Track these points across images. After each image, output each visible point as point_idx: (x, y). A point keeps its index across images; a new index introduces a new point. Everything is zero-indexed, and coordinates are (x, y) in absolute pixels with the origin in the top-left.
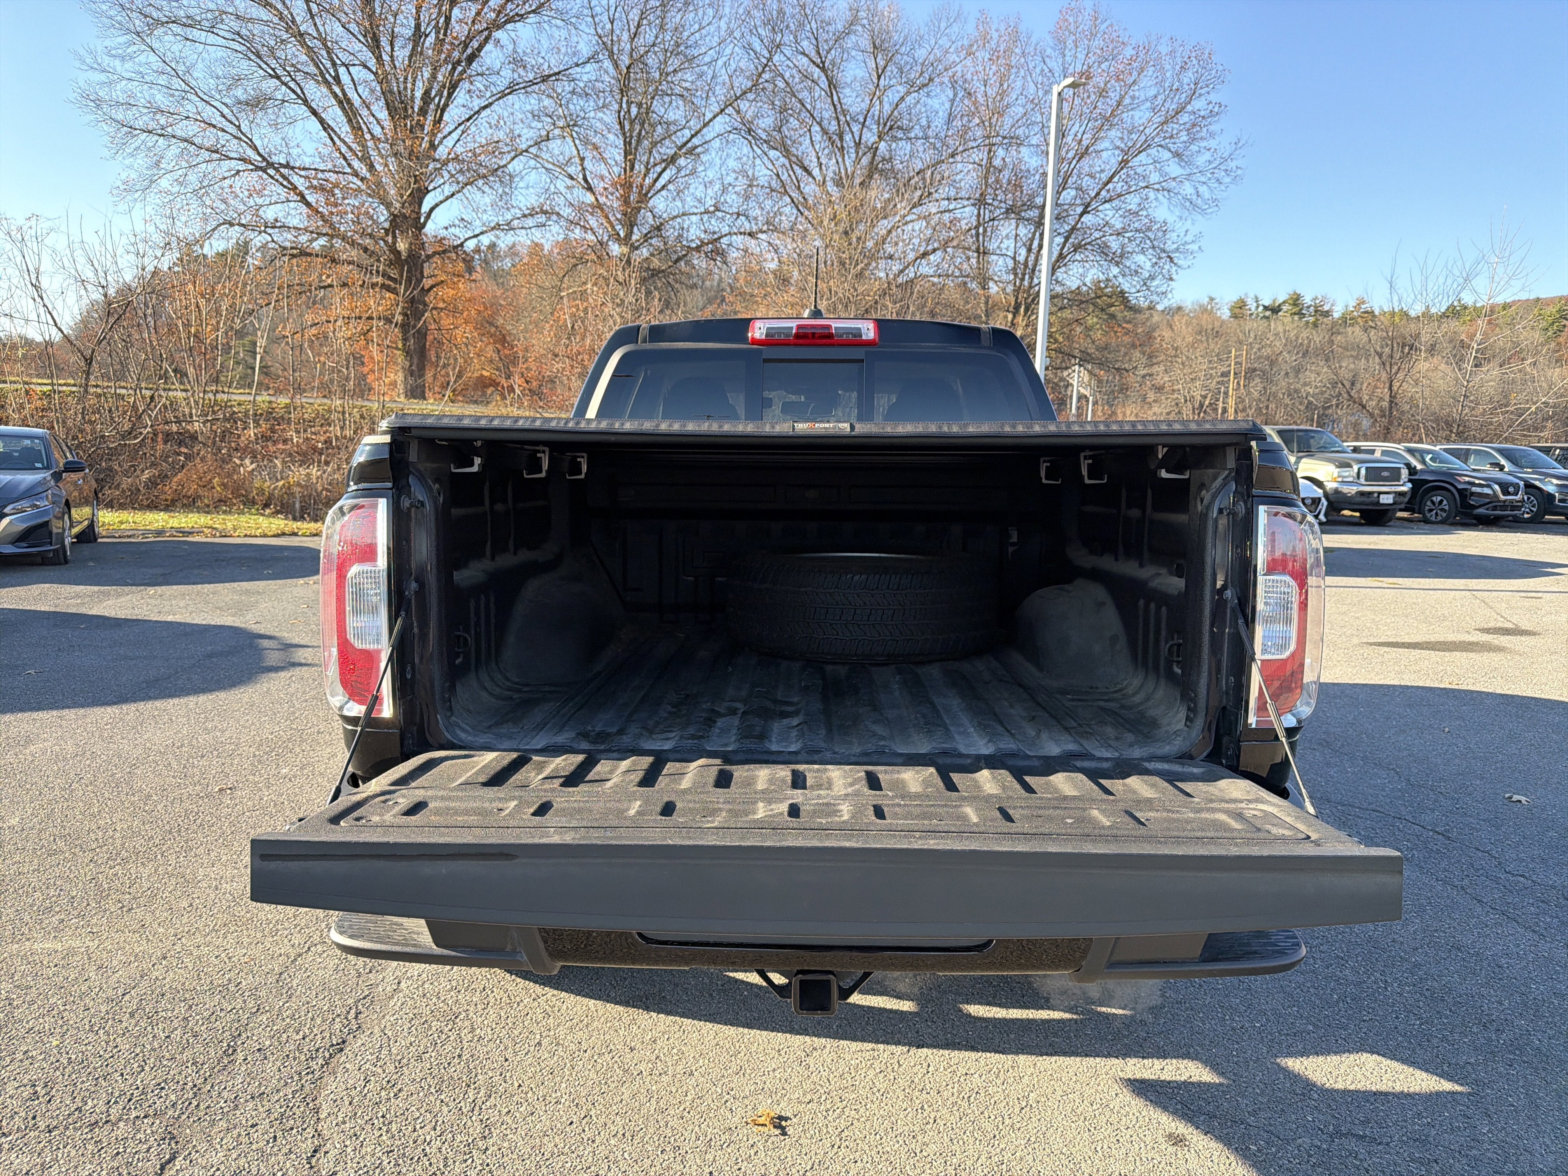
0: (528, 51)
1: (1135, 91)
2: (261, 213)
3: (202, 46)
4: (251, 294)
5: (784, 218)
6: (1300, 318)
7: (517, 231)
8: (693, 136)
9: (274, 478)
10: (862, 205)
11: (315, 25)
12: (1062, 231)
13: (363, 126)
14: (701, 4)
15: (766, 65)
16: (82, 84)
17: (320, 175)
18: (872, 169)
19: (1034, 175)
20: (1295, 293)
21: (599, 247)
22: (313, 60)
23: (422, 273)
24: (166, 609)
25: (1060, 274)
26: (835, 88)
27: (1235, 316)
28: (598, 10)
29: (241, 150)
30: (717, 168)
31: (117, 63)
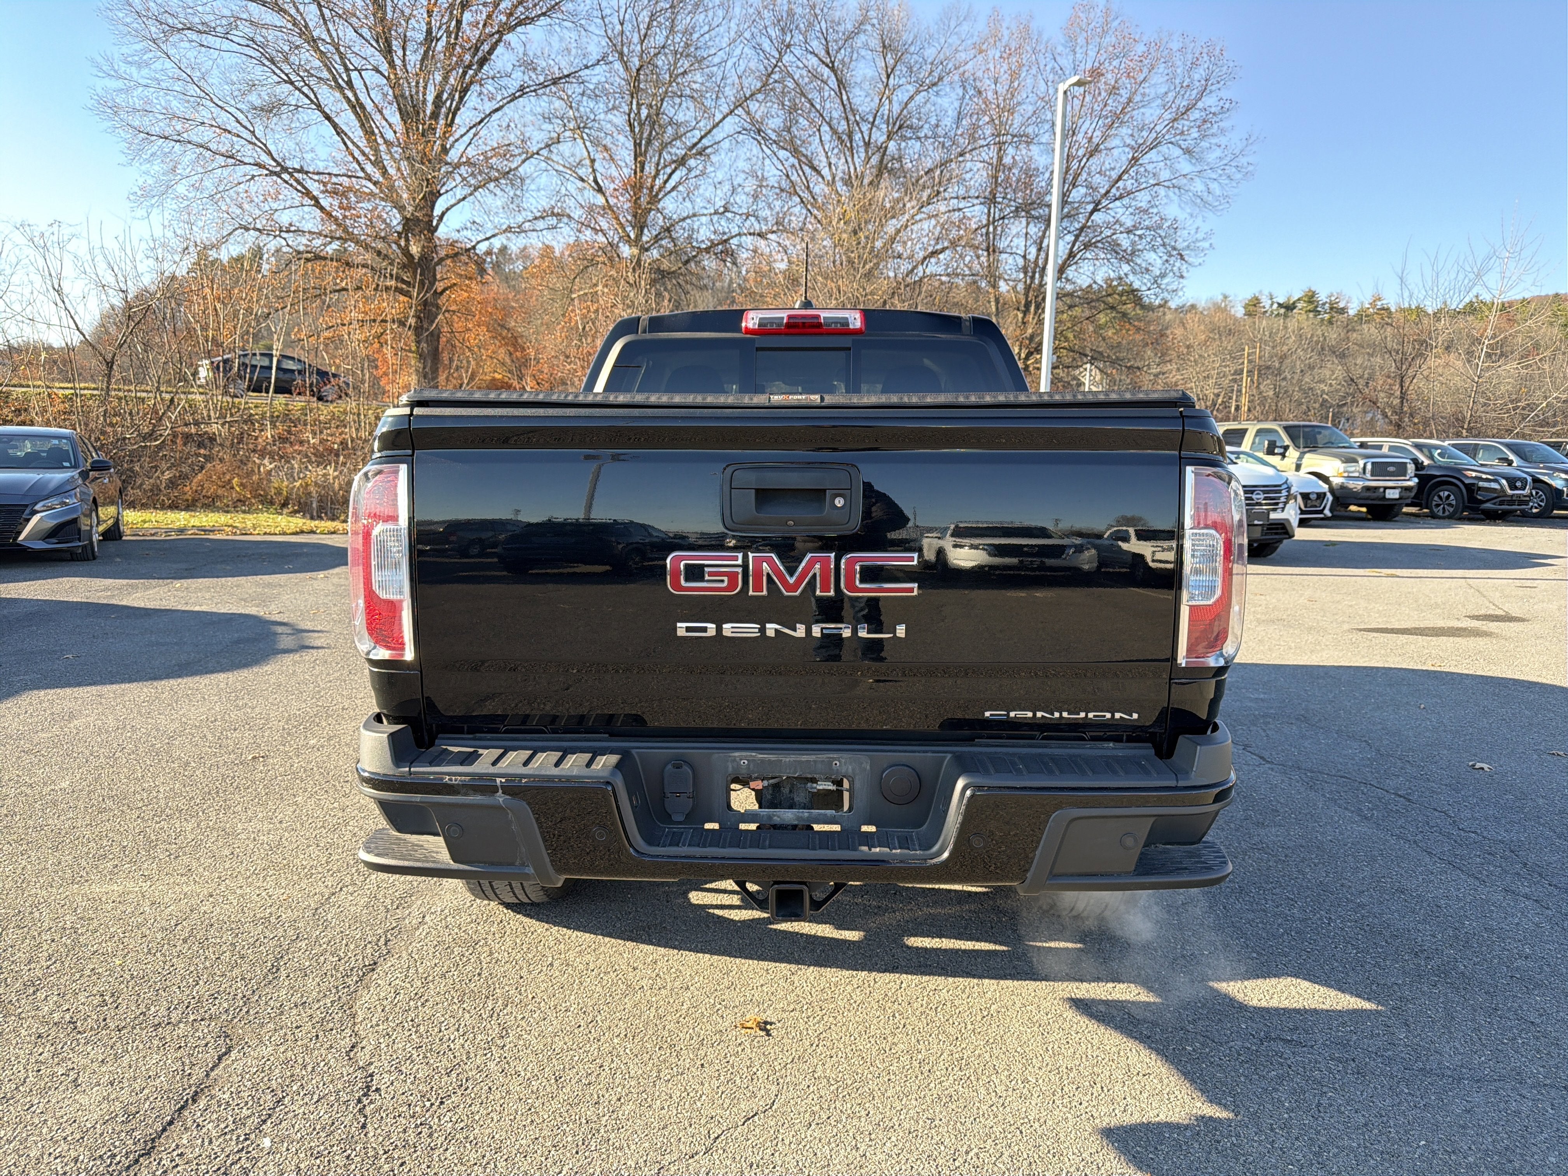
0: (539, 54)
1: (1146, 88)
2: (275, 217)
3: (217, 52)
4: (267, 297)
5: (793, 218)
6: (1315, 316)
7: (529, 234)
8: (702, 138)
9: (291, 477)
10: (870, 204)
11: (328, 31)
12: (1072, 229)
13: (376, 131)
14: (710, 5)
15: (776, 66)
16: (99, 91)
17: (334, 180)
18: (881, 169)
19: (1043, 173)
20: (1310, 291)
21: (609, 248)
22: (326, 65)
23: (434, 275)
24: (193, 600)
25: (1070, 272)
26: (845, 88)
27: (1249, 314)
28: (608, 12)
29: (255, 155)
30: (726, 169)
31: (133, 70)
